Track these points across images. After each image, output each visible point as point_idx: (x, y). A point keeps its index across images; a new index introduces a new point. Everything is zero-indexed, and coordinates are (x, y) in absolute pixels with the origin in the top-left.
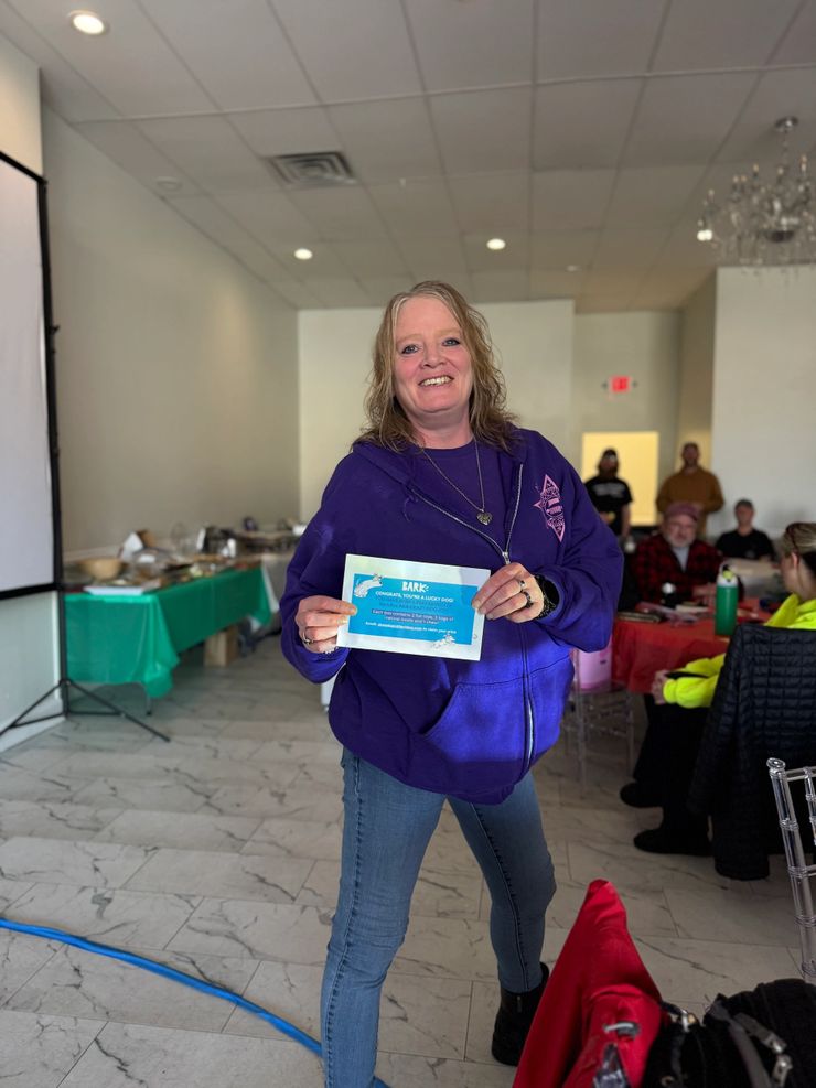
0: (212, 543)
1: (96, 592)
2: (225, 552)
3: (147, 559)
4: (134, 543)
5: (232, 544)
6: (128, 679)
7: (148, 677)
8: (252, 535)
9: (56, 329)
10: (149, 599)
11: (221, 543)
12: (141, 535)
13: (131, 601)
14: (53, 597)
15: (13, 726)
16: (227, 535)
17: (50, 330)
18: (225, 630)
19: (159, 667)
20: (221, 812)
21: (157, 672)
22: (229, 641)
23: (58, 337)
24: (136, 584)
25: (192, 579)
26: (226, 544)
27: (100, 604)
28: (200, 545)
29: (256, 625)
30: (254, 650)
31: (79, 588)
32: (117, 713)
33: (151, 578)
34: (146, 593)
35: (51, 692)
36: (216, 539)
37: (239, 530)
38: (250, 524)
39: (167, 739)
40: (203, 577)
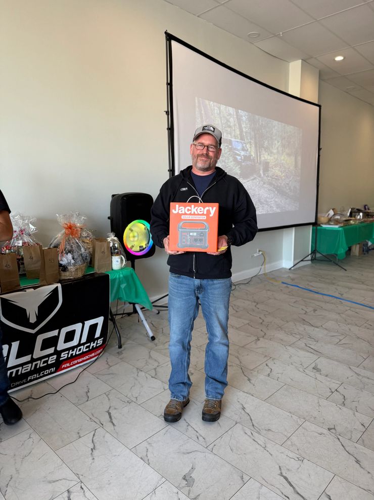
0: (353, 214)
1: (324, 226)
2: (359, 217)
3: (338, 217)
4: (331, 213)
5: (361, 214)
6: (333, 253)
7: (339, 253)
8: (367, 211)
9: (321, 149)
10: (341, 229)
11: (357, 214)
12: (333, 209)
13: (334, 229)
14: (311, 227)
15: (302, 261)
16: (359, 211)
17: (319, 149)
18: (359, 244)
19: (342, 250)
20: (368, 285)
21: (342, 251)
22: (360, 248)
23: (321, 151)
24: (337, 224)
25: (351, 225)
26: (359, 214)
27: (325, 230)
28: (348, 214)
29: (370, 244)
30: (368, 253)
31: (319, 225)
32: (331, 261)
33: (340, 223)
34: (339, 227)
35: (308, 255)
36: (355, 212)
37: (363, 209)
38: (366, 207)
39: (346, 270)
40: (355, 224)
